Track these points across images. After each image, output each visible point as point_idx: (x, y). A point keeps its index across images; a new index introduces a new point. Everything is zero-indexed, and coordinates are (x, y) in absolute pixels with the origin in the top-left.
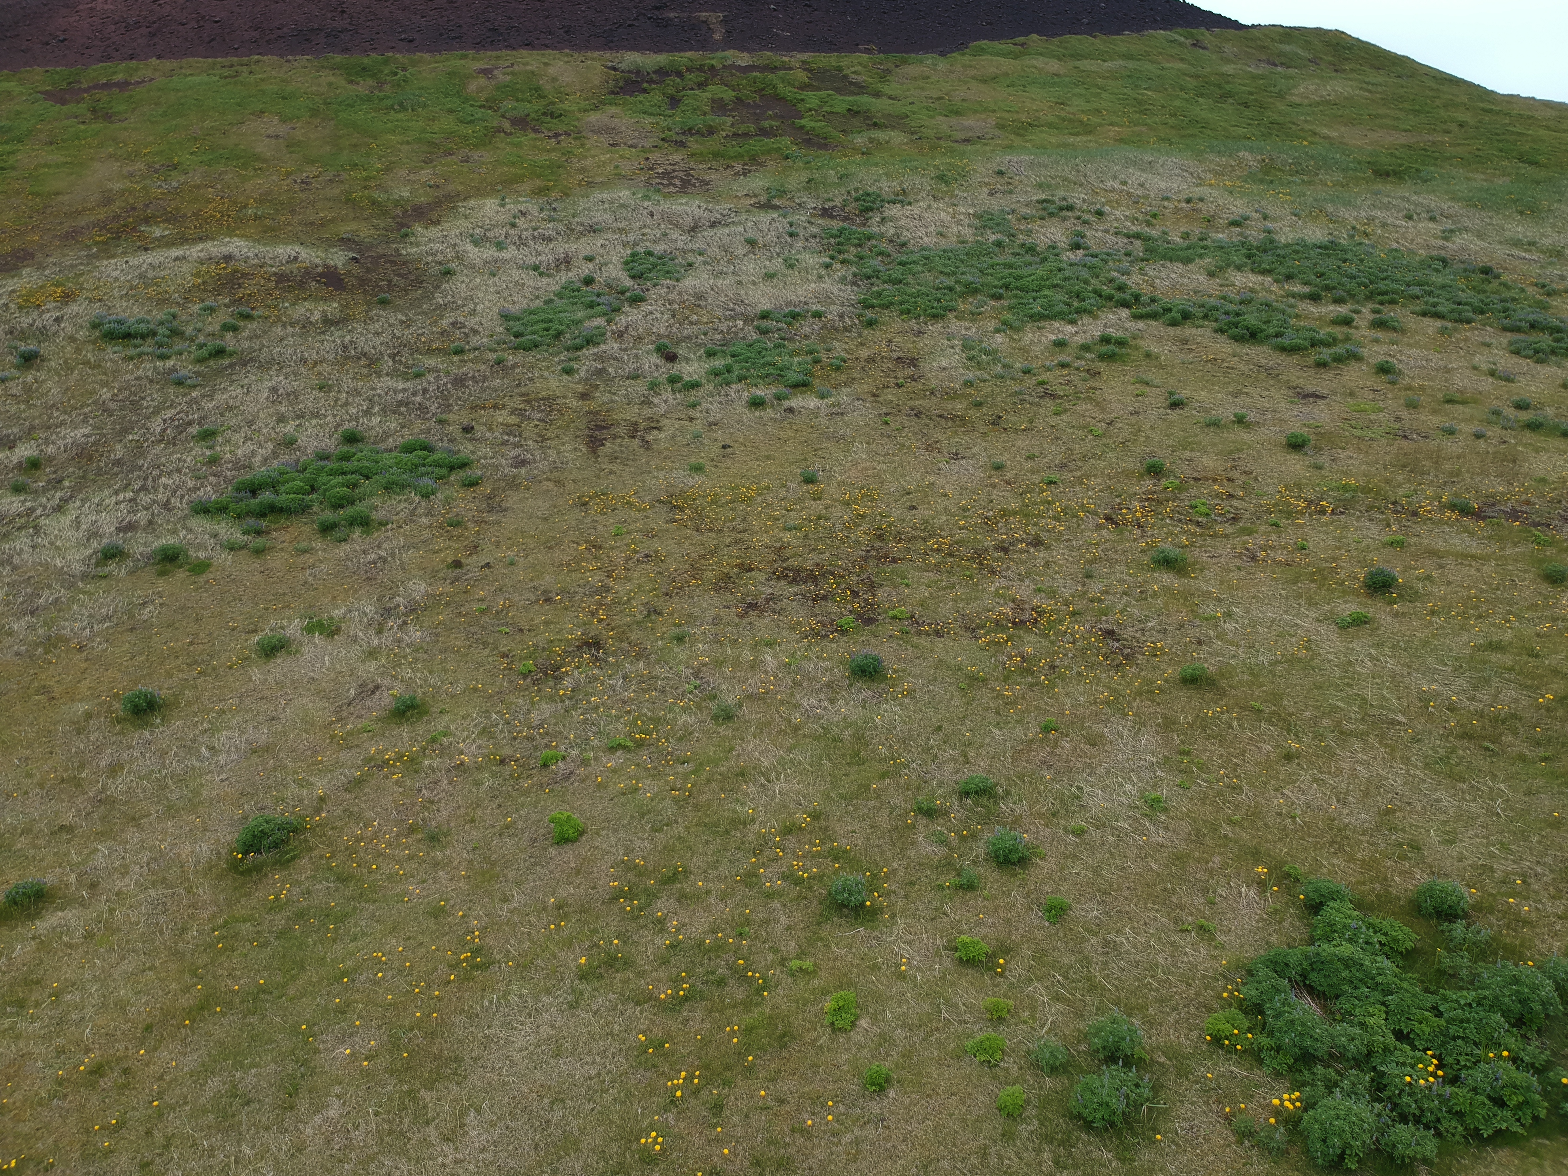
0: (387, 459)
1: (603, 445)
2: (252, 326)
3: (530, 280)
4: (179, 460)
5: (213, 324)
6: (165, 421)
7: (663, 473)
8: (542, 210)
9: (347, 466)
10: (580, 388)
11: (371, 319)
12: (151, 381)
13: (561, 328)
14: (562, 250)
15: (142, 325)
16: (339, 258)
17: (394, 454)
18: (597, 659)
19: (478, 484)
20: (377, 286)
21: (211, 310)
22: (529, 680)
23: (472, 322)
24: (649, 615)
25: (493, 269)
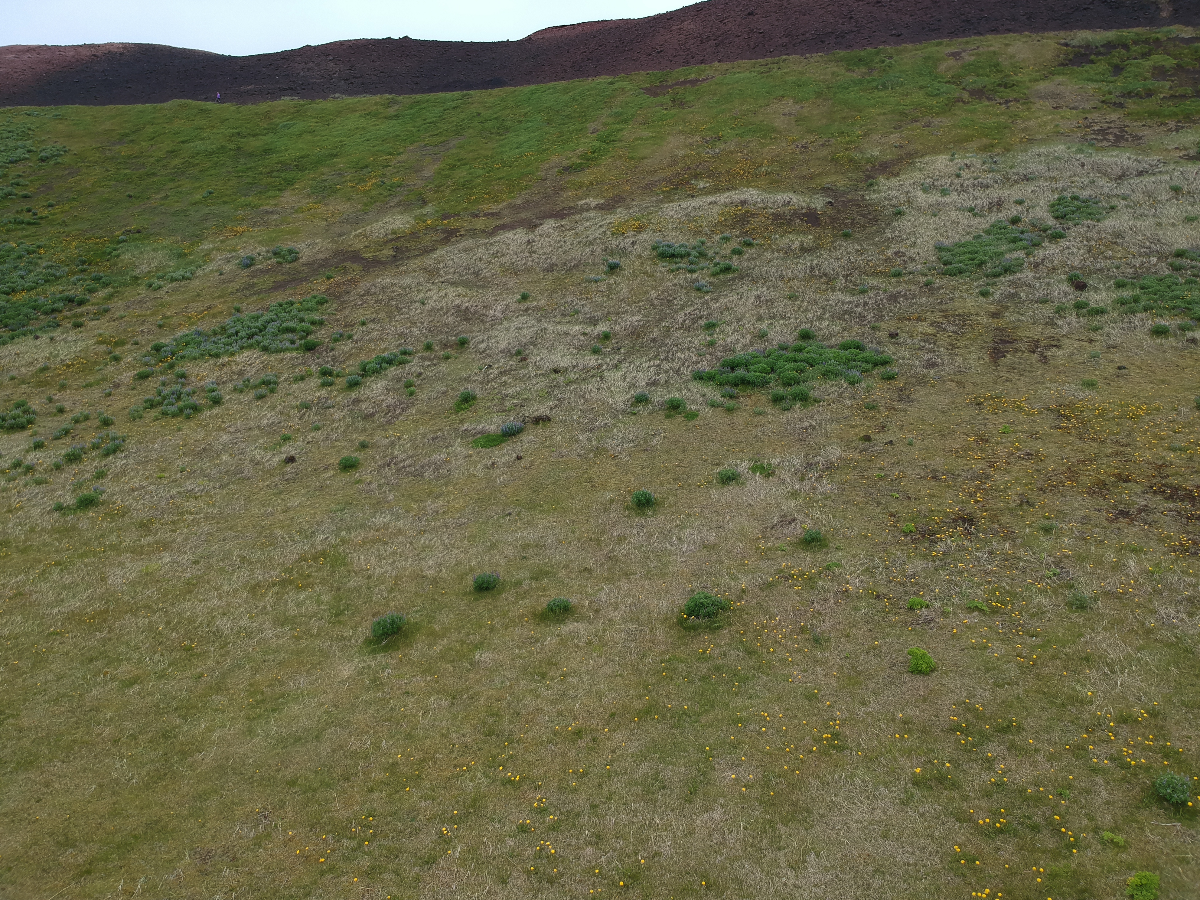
0: (829, 353)
1: (1004, 356)
2: (752, 251)
3: (965, 219)
4: (690, 342)
5: (726, 250)
6: (686, 314)
7: (1056, 385)
8: (984, 163)
9: (799, 356)
10: (992, 308)
11: (835, 248)
12: (682, 287)
13: (984, 258)
14: (996, 195)
15: (682, 249)
16: (819, 203)
17: (834, 350)
18: (969, 533)
19: (894, 378)
20: (843, 223)
21: (727, 239)
22: (909, 538)
23: (911, 252)
24: (1021, 504)
25: (935, 210)
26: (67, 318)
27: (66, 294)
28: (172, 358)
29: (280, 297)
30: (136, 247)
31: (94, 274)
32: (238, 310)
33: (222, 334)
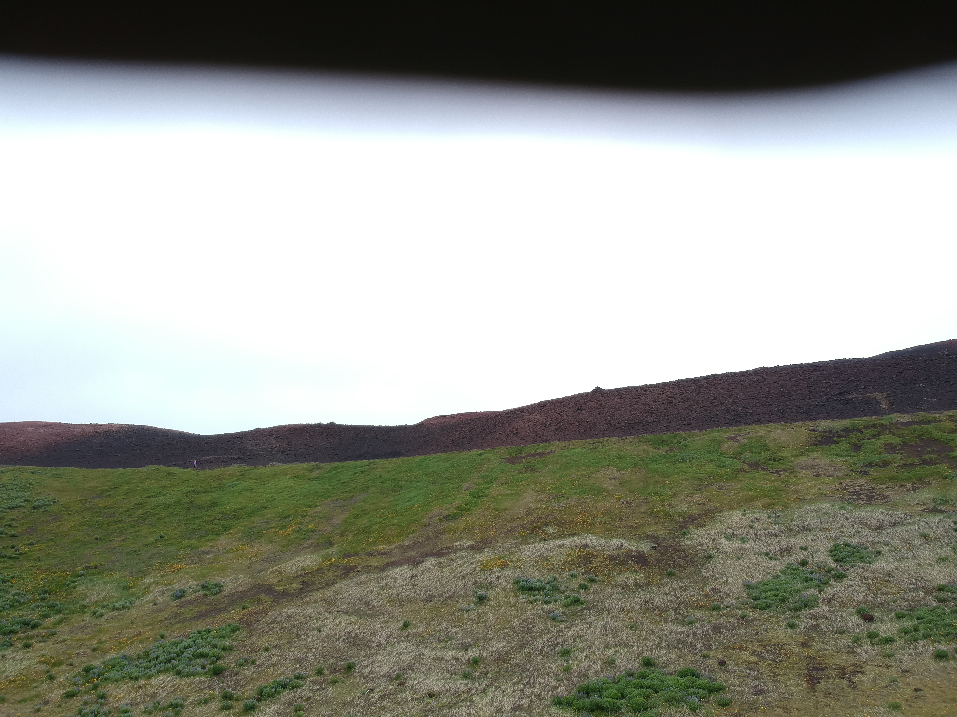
0: (669, 680)
1: (819, 683)
2: (595, 586)
3: (763, 562)
4: (549, 667)
5: (575, 585)
6: (544, 641)
8: (770, 517)
9: (644, 682)
10: (801, 639)
11: (663, 584)
12: (540, 616)
13: (785, 595)
14: (784, 543)
15: (538, 583)
16: (645, 547)
17: (673, 677)
19: (728, 704)
20: (667, 564)
21: (574, 576)
23: (725, 589)
25: (739, 555)
26: (20, 638)
27: (25, 618)
28: (97, 679)
29: (200, 625)
30: (91, 580)
31: (51, 602)
32: (162, 637)
33: (144, 658)
